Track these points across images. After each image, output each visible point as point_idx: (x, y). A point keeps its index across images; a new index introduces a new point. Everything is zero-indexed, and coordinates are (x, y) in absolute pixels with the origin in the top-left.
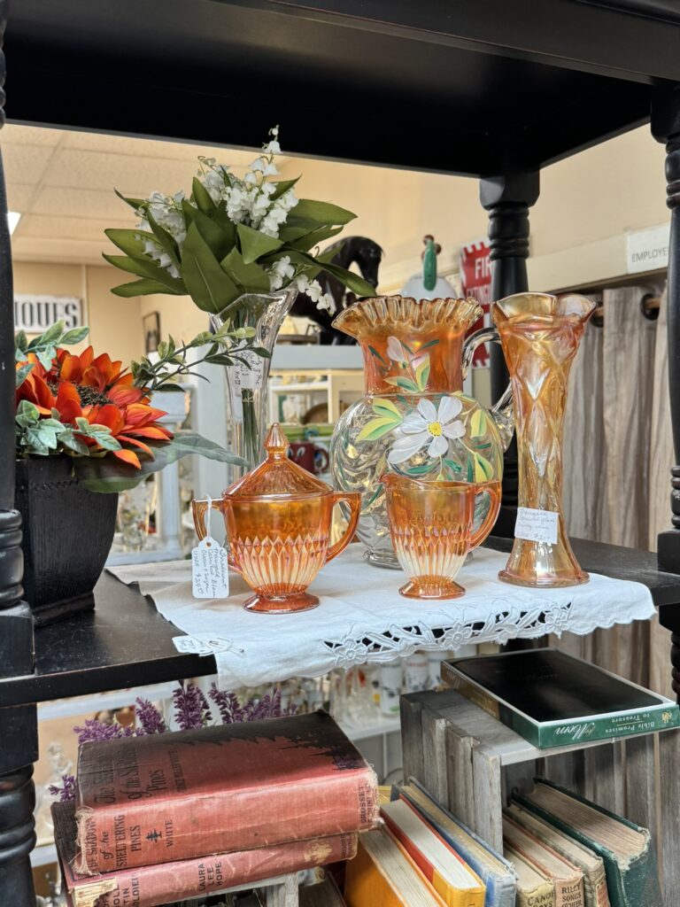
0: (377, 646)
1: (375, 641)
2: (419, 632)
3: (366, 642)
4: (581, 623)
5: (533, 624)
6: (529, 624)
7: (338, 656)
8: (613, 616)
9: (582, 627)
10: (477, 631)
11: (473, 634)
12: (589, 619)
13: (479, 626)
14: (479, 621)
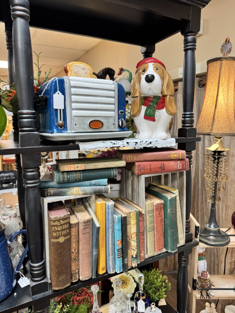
0: (114, 144)
2: (123, 142)
4: (159, 145)
5: (149, 144)
6: (148, 144)
8: (167, 144)
9: (160, 146)
10: (136, 144)
11: (135, 145)
12: (161, 144)
13: (137, 143)
14: (137, 142)
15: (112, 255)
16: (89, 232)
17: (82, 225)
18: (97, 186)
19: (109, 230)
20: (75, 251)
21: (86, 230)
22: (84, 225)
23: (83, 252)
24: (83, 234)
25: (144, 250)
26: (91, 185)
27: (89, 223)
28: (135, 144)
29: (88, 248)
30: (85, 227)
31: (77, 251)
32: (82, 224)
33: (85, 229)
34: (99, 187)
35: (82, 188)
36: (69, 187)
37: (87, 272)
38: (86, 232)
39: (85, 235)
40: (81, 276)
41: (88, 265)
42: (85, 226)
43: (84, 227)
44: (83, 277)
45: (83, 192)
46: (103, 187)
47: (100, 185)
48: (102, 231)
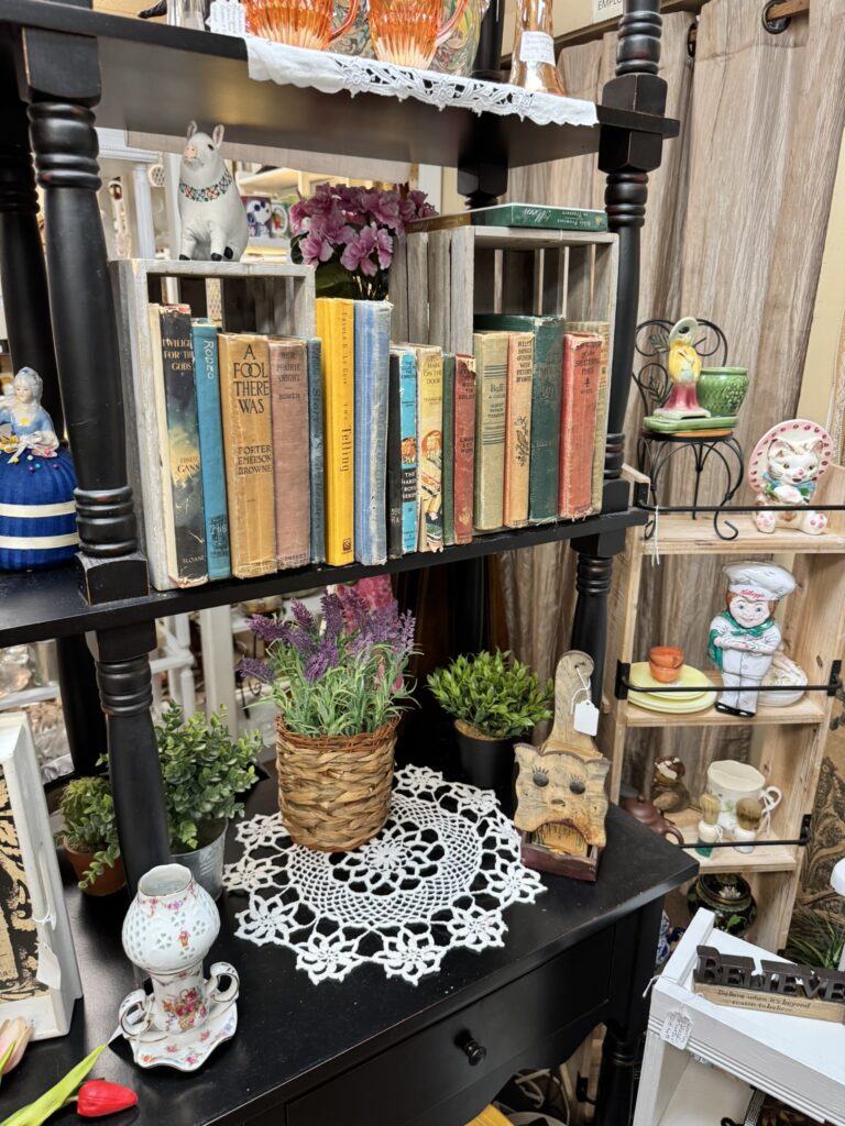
0: (378, 80)
1: (376, 73)
2: (412, 77)
3: (369, 72)
4: (539, 114)
5: (503, 101)
6: (499, 100)
7: (346, 77)
9: (541, 118)
10: (458, 93)
11: (455, 96)
12: (546, 112)
13: (460, 88)
14: (460, 84)
15: (377, 499)
16: (297, 395)
19: (372, 403)
21: (288, 384)
22: (283, 362)
24: (281, 397)
27: (297, 362)
28: (453, 91)
30: (287, 372)
32: (276, 359)
33: (284, 378)
37: (297, 541)
38: (289, 391)
39: (287, 403)
41: (298, 514)
42: (286, 367)
43: (281, 372)
48: (344, 409)
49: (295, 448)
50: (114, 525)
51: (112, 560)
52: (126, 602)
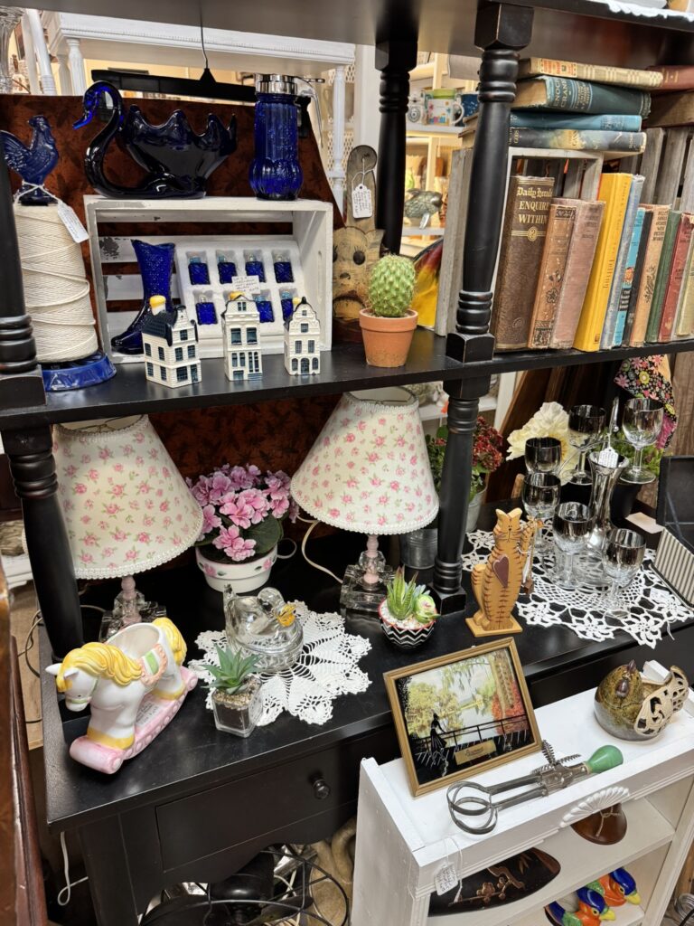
16: (593, 237)
17: (587, 213)
18: (617, 130)
20: (557, 276)
21: (589, 228)
22: (590, 214)
23: (572, 279)
24: (584, 236)
25: (674, 317)
26: (602, 128)
27: (597, 214)
29: (584, 273)
30: (591, 221)
31: (559, 277)
32: (586, 211)
33: (588, 224)
34: (621, 134)
35: (584, 134)
36: (552, 129)
37: (570, 331)
38: (588, 233)
39: (586, 241)
40: (557, 337)
42: (591, 218)
43: (586, 221)
44: (560, 340)
45: (584, 143)
46: (632, 134)
47: (624, 130)
48: (613, 246)
49: (583, 270)
50: (481, 314)
51: (477, 336)
52: (482, 362)
